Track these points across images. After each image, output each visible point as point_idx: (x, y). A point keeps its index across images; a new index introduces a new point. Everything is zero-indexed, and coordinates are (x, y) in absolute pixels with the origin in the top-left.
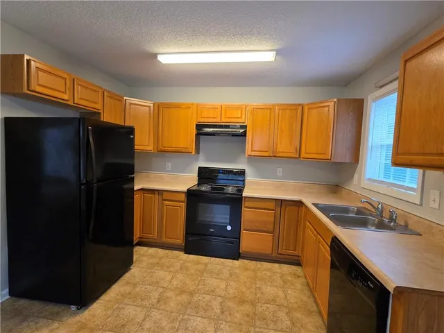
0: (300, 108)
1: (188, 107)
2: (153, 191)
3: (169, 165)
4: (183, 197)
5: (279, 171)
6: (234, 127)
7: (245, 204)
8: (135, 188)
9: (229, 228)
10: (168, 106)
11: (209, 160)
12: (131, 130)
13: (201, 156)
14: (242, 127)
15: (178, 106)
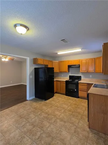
0: (94, 59)
1: (66, 61)
2: (58, 81)
3: (63, 75)
4: (65, 82)
5: (91, 76)
6: (77, 65)
7: (79, 84)
8: (54, 80)
9: (76, 90)
10: (61, 62)
11: (71, 74)
12: (53, 68)
13: (70, 73)
14: (79, 65)
15: (63, 62)
